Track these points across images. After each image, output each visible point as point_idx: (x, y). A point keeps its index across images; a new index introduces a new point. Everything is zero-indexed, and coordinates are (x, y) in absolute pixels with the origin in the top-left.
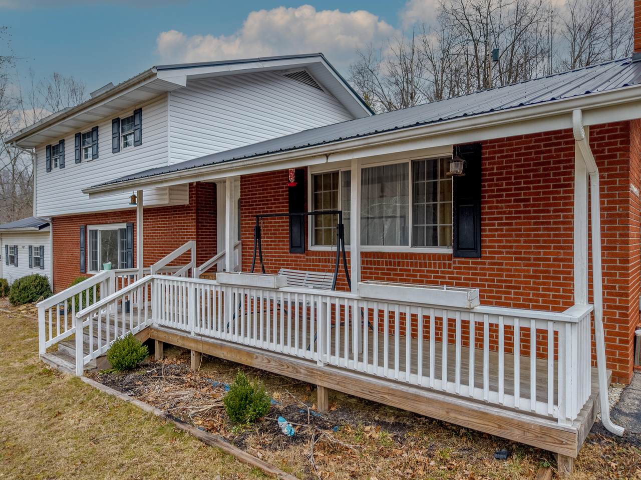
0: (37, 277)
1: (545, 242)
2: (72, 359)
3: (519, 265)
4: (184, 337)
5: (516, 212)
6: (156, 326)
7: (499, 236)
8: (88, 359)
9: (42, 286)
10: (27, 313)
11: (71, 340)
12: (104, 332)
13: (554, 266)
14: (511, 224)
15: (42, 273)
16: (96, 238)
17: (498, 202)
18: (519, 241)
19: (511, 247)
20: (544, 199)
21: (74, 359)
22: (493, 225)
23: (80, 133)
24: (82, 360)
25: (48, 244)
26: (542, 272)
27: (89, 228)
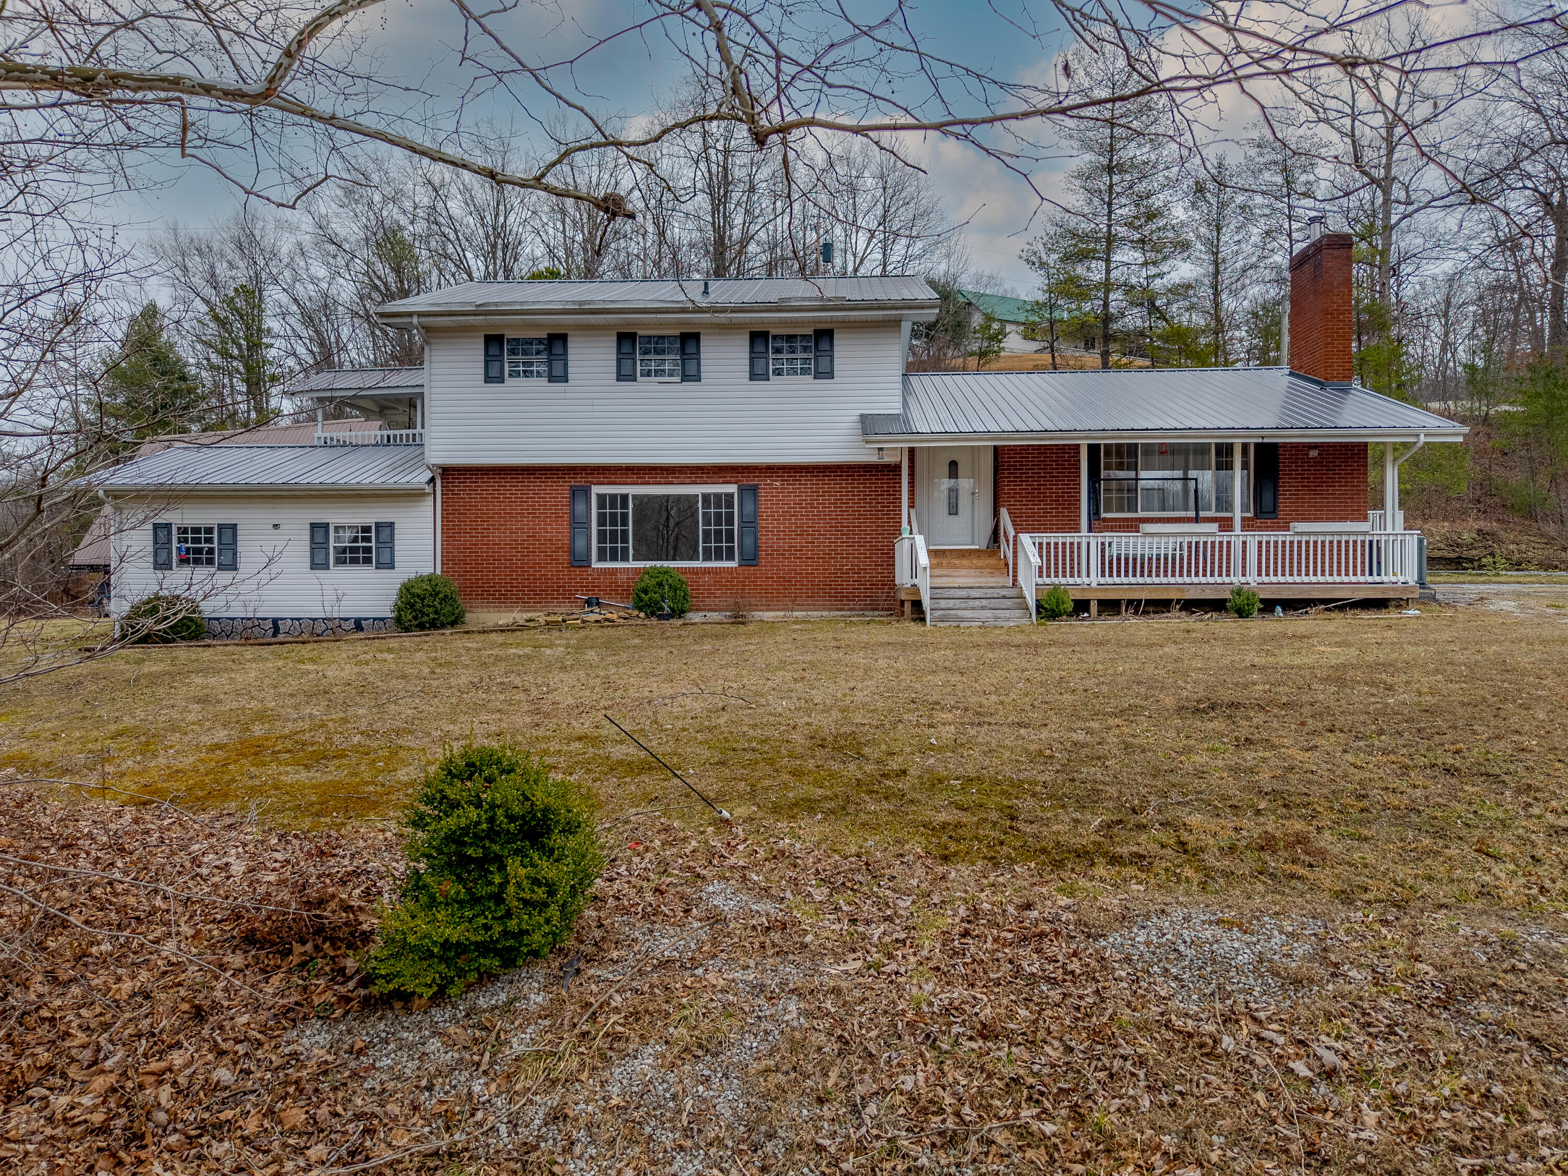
1: (1320, 507)
5: (1302, 487)
7: (1290, 502)
14: (1298, 495)
16: (625, 507)
17: (1289, 478)
18: (1303, 506)
19: (1298, 511)
22: (1286, 494)
23: (635, 334)
25: (412, 517)
27: (596, 490)
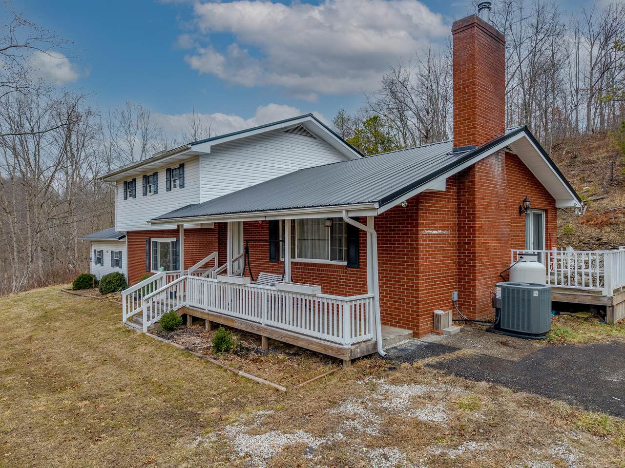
0: (117, 274)
2: (141, 324)
4: (202, 312)
6: (188, 306)
8: (149, 324)
9: (121, 280)
10: (112, 299)
11: (140, 314)
12: (158, 309)
15: (121, 271)
16: (157, 247)
21: (142, 324)
23: (146, 175)
24: (146, 324)
25: (124, 249)
27: (152, 240)
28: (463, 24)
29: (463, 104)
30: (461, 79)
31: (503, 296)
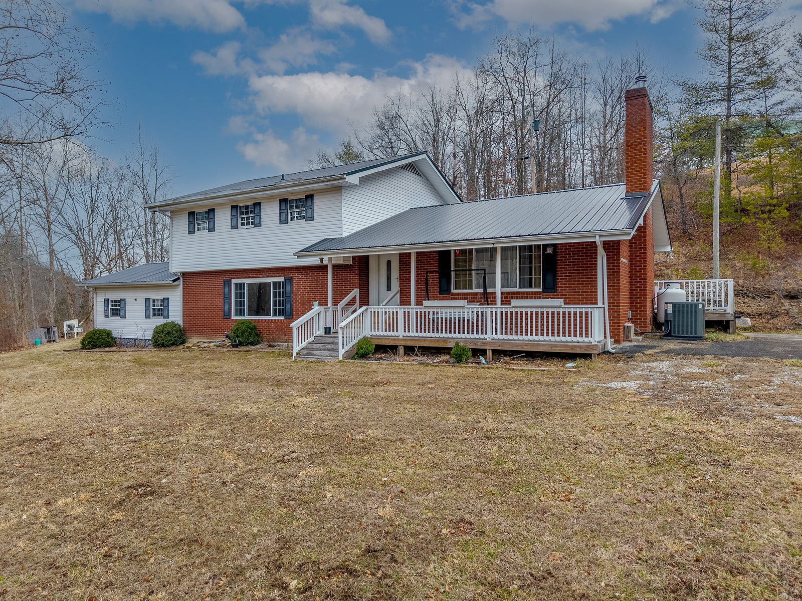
0: (165, 326)
1: (586, 284)
3: (575, 295)
5: (573, 270)
6: (369, 336)
7: (565, 281)
13: (590, 295)
14: (571, 276)
16: (243, 289)
17: (564, 265)
18: (575, 284)
19: (571, 287)
20: (586, 264)
22: (562, 276)
23: (237, 206)
24: (341, 352)
25: (176, 296)
26: (585, 298)
27: (234, 281)
28: (635, 93)
29: (634, 158)
30: (633, 137)
31: (674, 311)
